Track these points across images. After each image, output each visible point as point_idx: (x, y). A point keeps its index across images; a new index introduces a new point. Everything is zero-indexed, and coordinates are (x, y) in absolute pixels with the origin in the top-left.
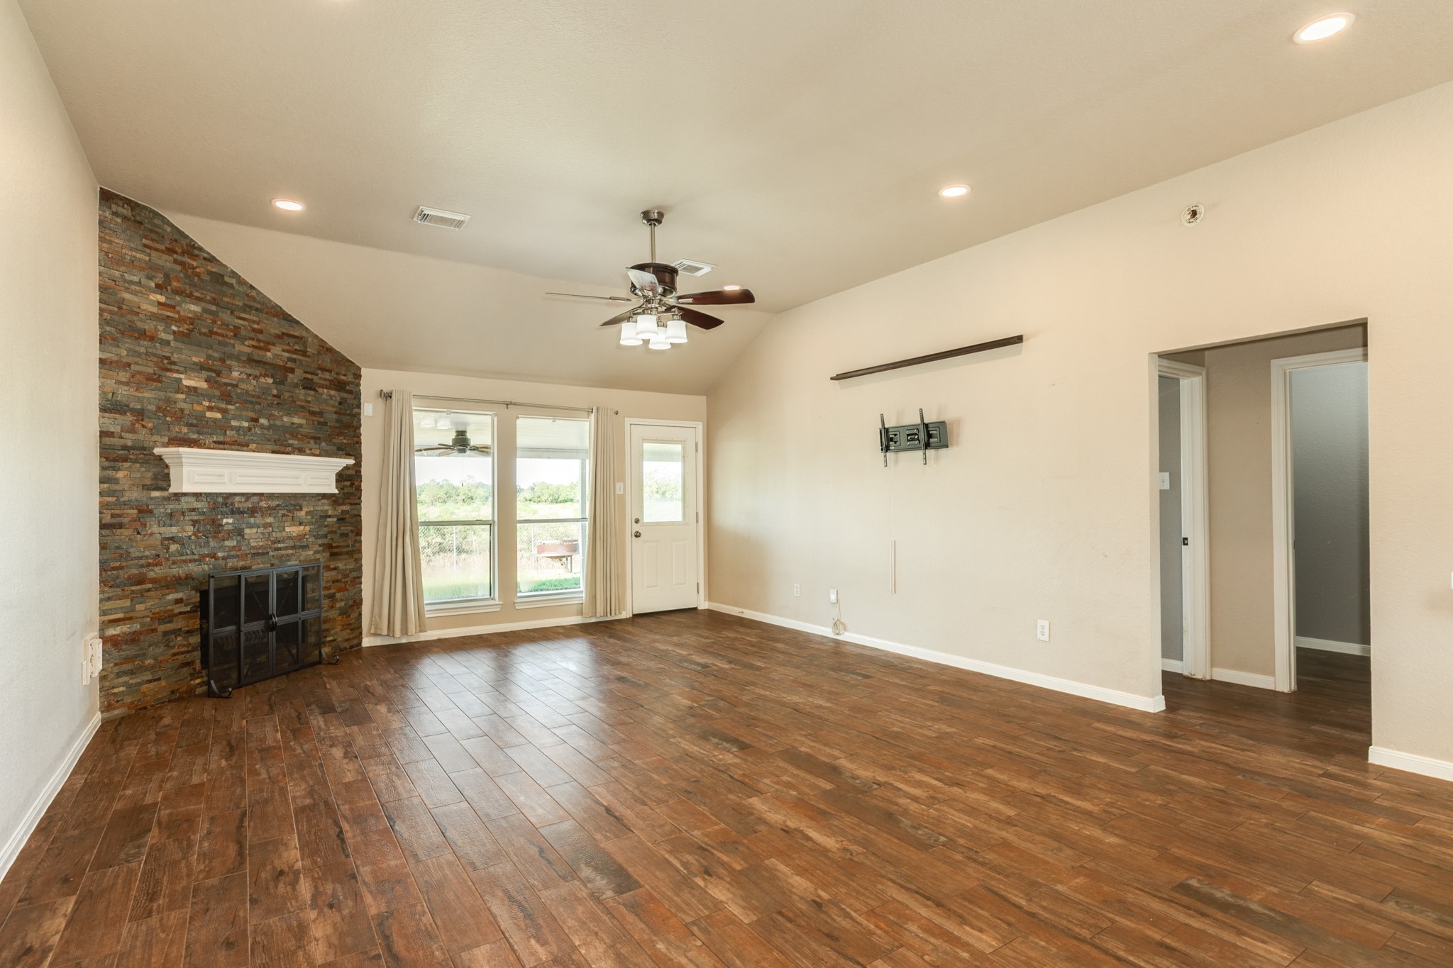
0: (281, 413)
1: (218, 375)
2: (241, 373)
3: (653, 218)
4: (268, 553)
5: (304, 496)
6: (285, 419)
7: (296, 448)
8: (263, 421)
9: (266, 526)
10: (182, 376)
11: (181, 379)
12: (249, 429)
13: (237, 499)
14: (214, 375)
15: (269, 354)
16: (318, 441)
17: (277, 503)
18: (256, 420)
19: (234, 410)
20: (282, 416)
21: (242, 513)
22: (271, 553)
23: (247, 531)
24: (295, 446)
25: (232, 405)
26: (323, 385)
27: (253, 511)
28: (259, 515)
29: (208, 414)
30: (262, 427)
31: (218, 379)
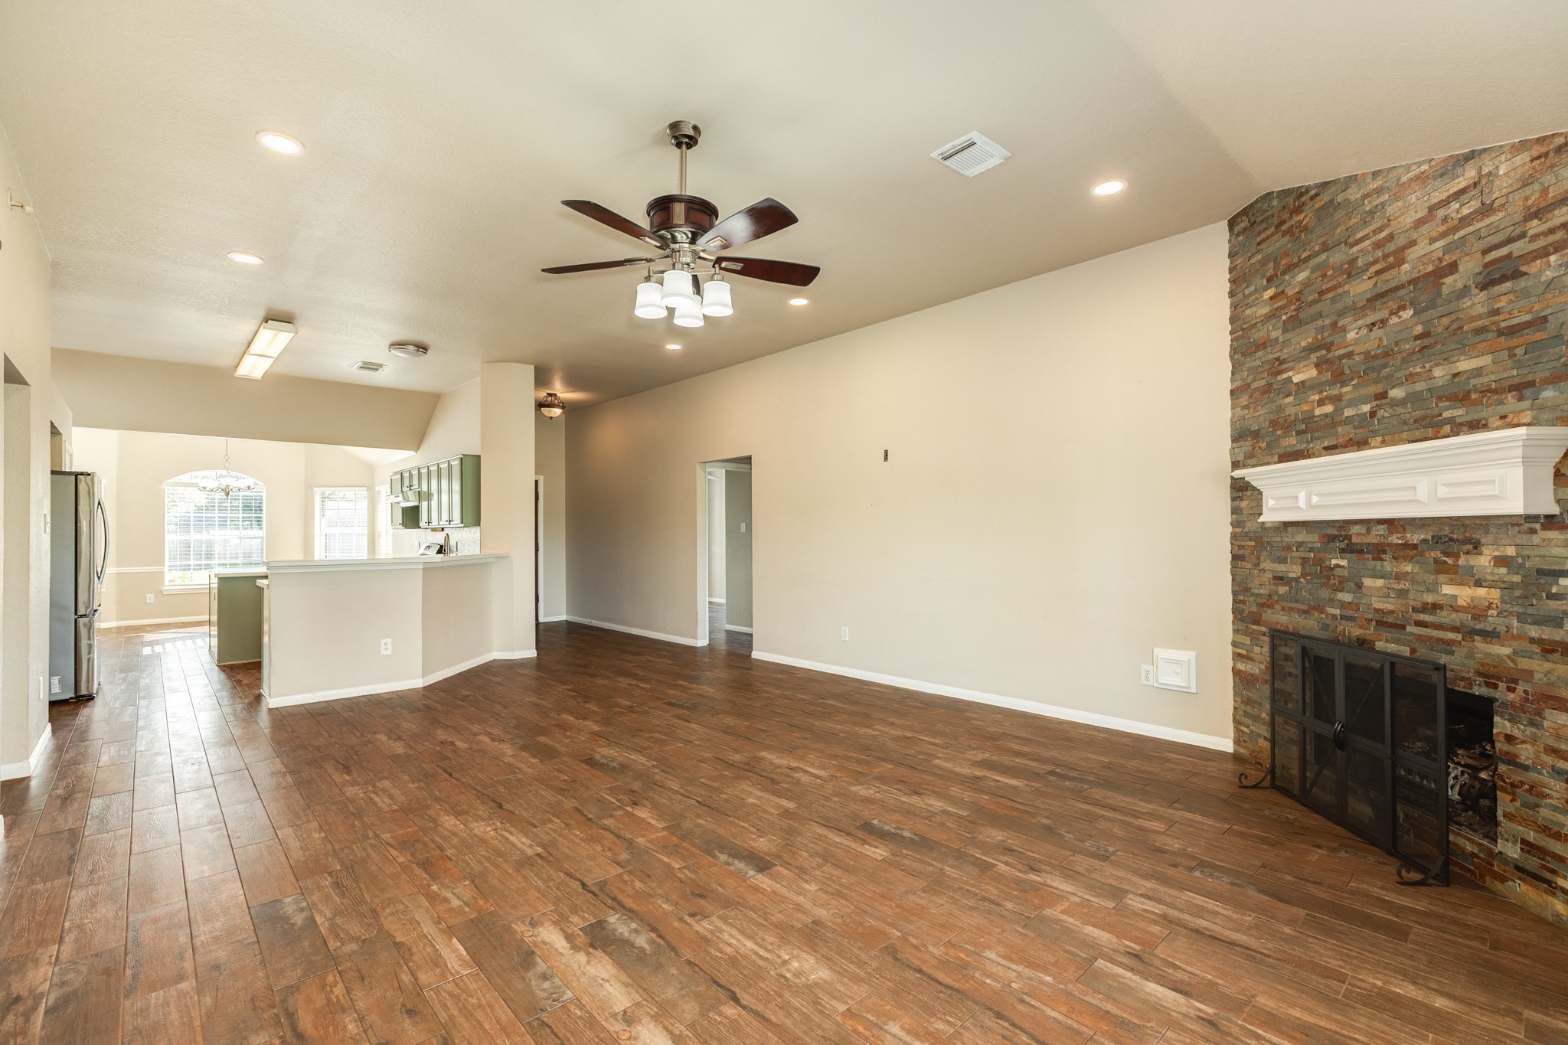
0: (1428, 366)
1: (1329, 351)
2: (1360, 329)
3: (684, 138)
4: (1403, 627)
5: (1486, 522)
6: (1438, 372)
7: (1462, 424)
8: (1397, 393)
9: (1399, 577)
10: (1290, 374)
11: (1290, 377)
12: (1373, 414)
13: (1356, 529)
14: (1324, 352)
15: (1406, 267)
16: (1527, 392)
17: (1423, 537)
18: (1383, 395)
19: (1351, 391)
20: (1430, 371)
21: (1360, 552)
22: (1409, 629)
23: (1368, 582)
24: (1458, 420)
25: (1347, 385)
26: (1545, 248)
27: (1379, 551)
28: (1387, 557)
29: (1318, 412)
30: (1395, 403)
31: (1330, 355)
